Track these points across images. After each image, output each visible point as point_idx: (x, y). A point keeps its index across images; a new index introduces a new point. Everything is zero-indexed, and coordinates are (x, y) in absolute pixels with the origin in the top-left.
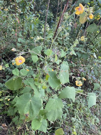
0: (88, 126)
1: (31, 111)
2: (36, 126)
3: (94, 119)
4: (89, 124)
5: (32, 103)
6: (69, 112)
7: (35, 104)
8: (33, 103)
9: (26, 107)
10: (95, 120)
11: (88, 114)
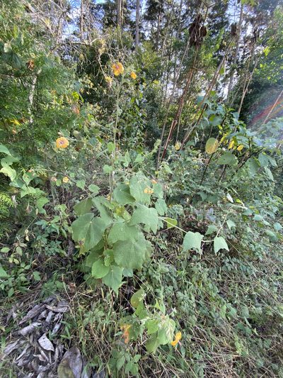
0: (210, 317)
1: (88, 237)
2: (98, 273)
3: (225, 307)
4: (212, 314)
5: (92, 226)
6: (178, 286)
7: (95, 228)
8: (94, 226)
9: (82, 231)
10: (228, 310)
11: (214, 295)
